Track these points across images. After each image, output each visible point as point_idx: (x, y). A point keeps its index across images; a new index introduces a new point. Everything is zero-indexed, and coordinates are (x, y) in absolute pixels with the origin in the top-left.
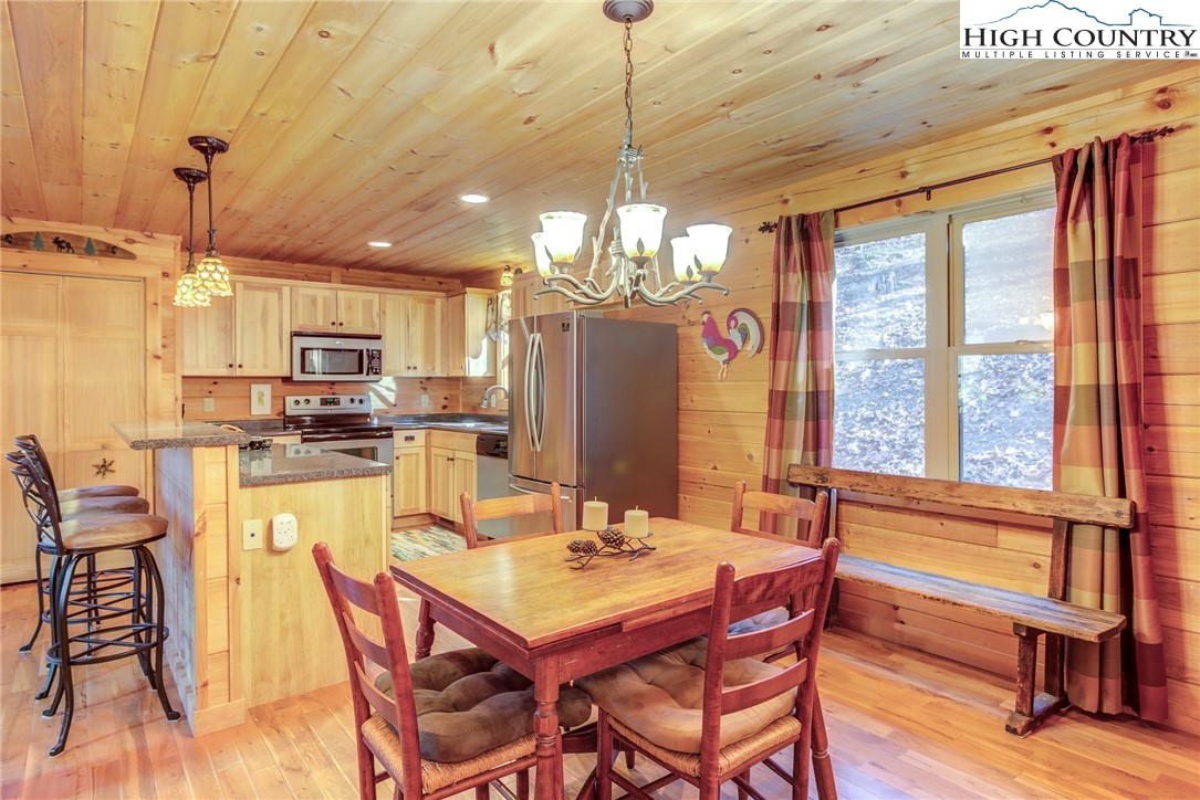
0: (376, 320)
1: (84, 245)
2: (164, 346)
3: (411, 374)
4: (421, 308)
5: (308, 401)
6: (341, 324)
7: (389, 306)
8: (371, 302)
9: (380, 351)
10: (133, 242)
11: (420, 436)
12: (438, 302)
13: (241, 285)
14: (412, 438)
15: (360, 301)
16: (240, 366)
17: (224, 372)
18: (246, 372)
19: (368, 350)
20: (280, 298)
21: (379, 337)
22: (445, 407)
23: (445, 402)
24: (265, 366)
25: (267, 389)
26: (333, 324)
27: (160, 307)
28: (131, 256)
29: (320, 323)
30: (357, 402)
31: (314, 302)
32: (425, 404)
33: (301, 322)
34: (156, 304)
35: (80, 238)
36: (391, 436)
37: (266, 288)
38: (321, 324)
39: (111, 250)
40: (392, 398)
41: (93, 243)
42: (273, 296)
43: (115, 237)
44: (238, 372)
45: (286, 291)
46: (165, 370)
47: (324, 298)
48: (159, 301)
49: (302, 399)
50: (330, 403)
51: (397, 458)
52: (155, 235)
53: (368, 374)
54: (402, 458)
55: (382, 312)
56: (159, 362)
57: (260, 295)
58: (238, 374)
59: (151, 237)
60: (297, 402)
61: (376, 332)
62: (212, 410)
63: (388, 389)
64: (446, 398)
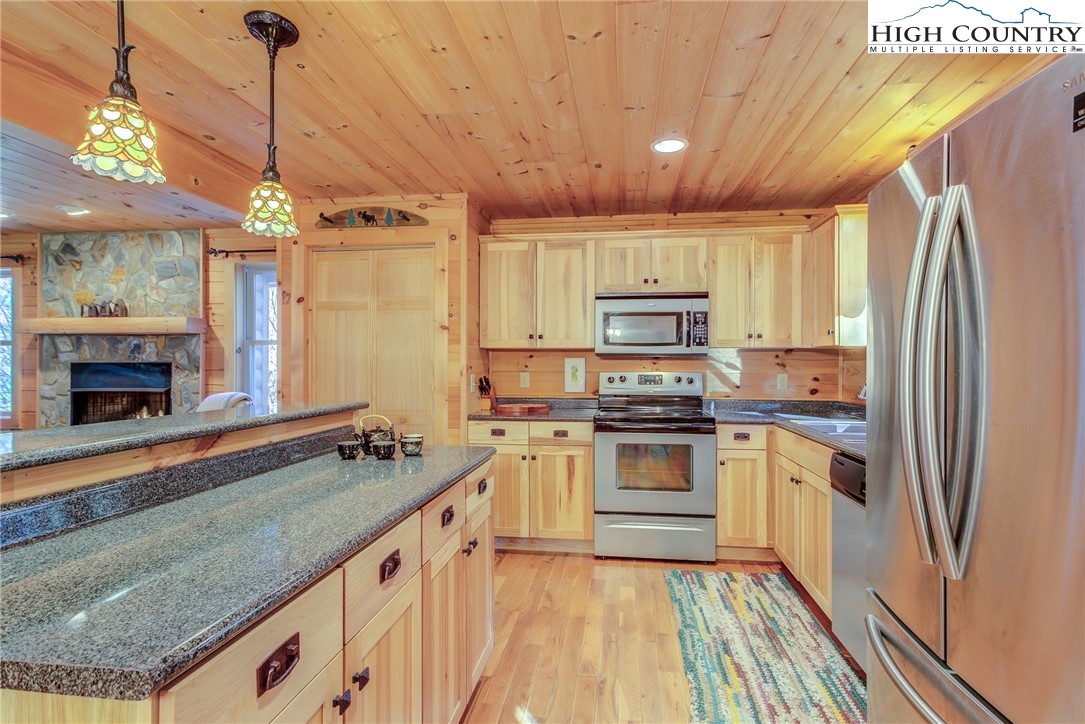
0: (703, 272)
1: (385, 216)
2: (450, 315)
3: (755, 344)
4: (770, 252)
5: (623, 379)
6: (656, 281)
7: (722, 253)
8: (695, 249)
9: (706, 314)
10: (426, 206)
11: (759, 435)
12: (797, 240)
13: (543, 243)
14: (745, 437)
15: (682, 249)
16: (541, 337)
17: (525, 344)
18: (547, 344)
19: (688, 313)
20: (584, 255)
21: (705, 296)
22: (814, 392)
23: (815, 385)
24: (568, 337)
25: (579, 363)
26: (646, 281)
27: (446, 273)
28: (423, 222)
29: (631, 281)
30: (684, 382)
31: (623, 256)
32: (782, 386)
33: (608, 282)
34: (443, 270)
35: (380, 210)
36: (713, 432)
37: (568, 245)
38: (631, 283)
39: (404, 218)
40: (735, 376)
41: (392, 213)
42: (576, 253)
43: (410, 204)
44: (539, 344)
45: (591, 245)
46: (450, 342)
47: (636, 250)
48: (446, 268)
49: (616, 376)
50: (650, 381)
51: (722, 464)
52: (443, 196)
53: (688, 346)
54: (729, 465)
55: (712, 261)
56: (446, 332)
57: (562, 253)
58: (539, 347)
59: (439, 198)
60: (611, 380)
61: (703, 289)
62: (528, 385)
63: (730, 365)
64: (816, 379)
